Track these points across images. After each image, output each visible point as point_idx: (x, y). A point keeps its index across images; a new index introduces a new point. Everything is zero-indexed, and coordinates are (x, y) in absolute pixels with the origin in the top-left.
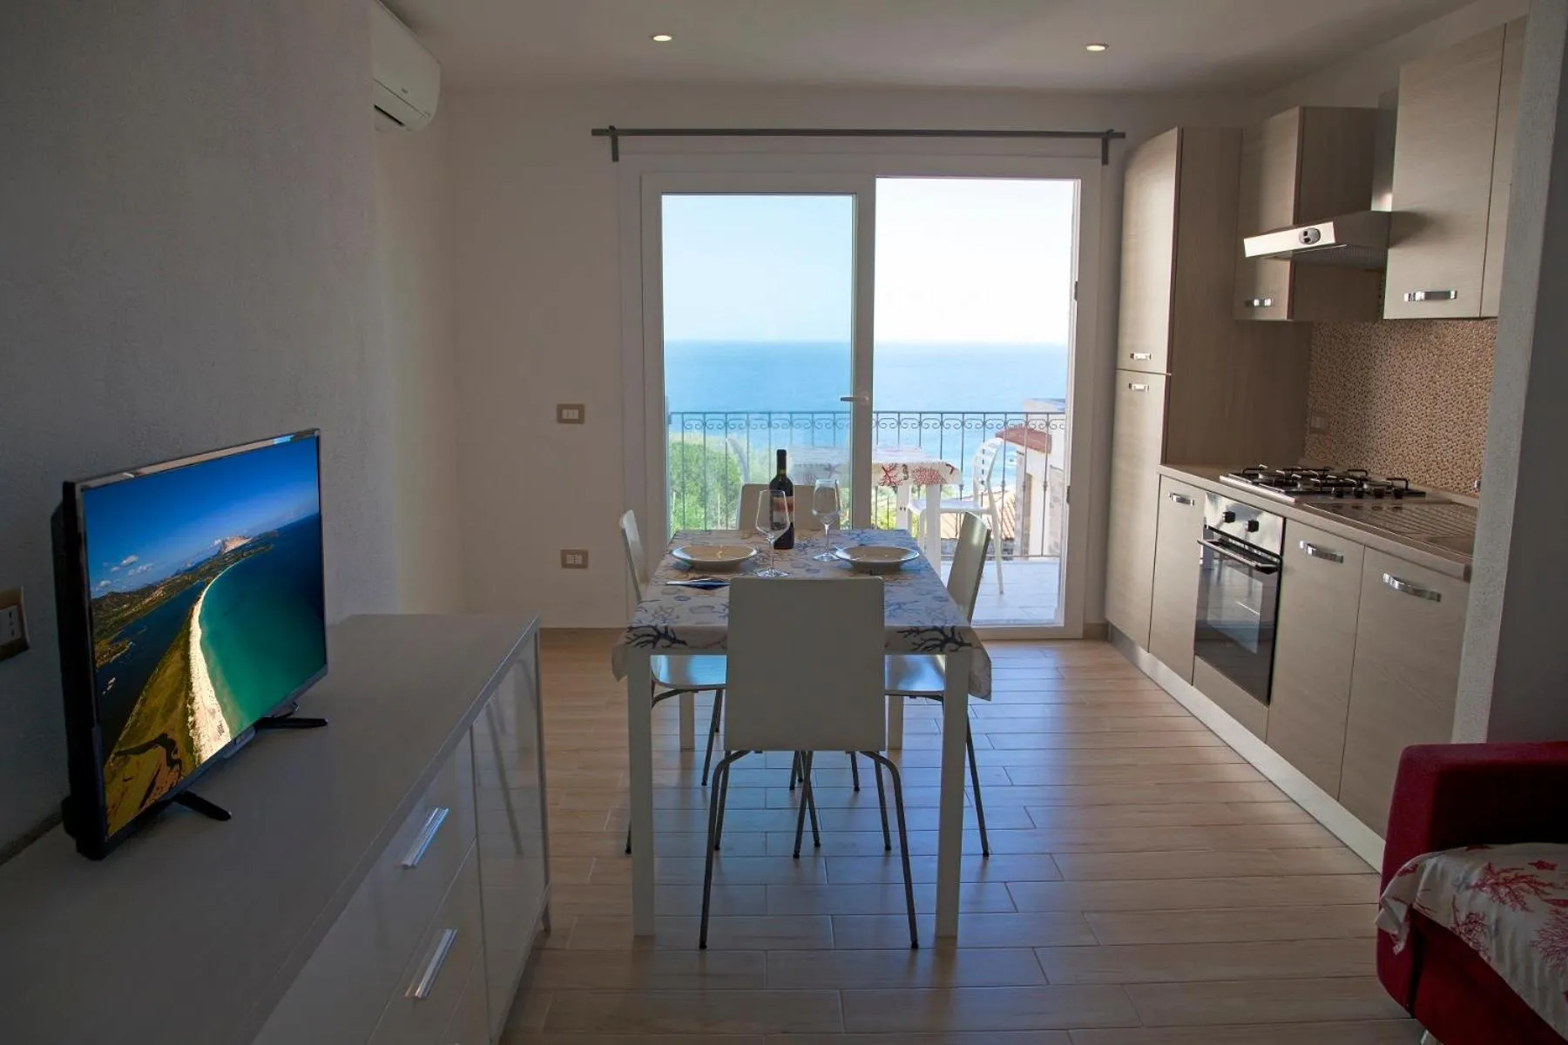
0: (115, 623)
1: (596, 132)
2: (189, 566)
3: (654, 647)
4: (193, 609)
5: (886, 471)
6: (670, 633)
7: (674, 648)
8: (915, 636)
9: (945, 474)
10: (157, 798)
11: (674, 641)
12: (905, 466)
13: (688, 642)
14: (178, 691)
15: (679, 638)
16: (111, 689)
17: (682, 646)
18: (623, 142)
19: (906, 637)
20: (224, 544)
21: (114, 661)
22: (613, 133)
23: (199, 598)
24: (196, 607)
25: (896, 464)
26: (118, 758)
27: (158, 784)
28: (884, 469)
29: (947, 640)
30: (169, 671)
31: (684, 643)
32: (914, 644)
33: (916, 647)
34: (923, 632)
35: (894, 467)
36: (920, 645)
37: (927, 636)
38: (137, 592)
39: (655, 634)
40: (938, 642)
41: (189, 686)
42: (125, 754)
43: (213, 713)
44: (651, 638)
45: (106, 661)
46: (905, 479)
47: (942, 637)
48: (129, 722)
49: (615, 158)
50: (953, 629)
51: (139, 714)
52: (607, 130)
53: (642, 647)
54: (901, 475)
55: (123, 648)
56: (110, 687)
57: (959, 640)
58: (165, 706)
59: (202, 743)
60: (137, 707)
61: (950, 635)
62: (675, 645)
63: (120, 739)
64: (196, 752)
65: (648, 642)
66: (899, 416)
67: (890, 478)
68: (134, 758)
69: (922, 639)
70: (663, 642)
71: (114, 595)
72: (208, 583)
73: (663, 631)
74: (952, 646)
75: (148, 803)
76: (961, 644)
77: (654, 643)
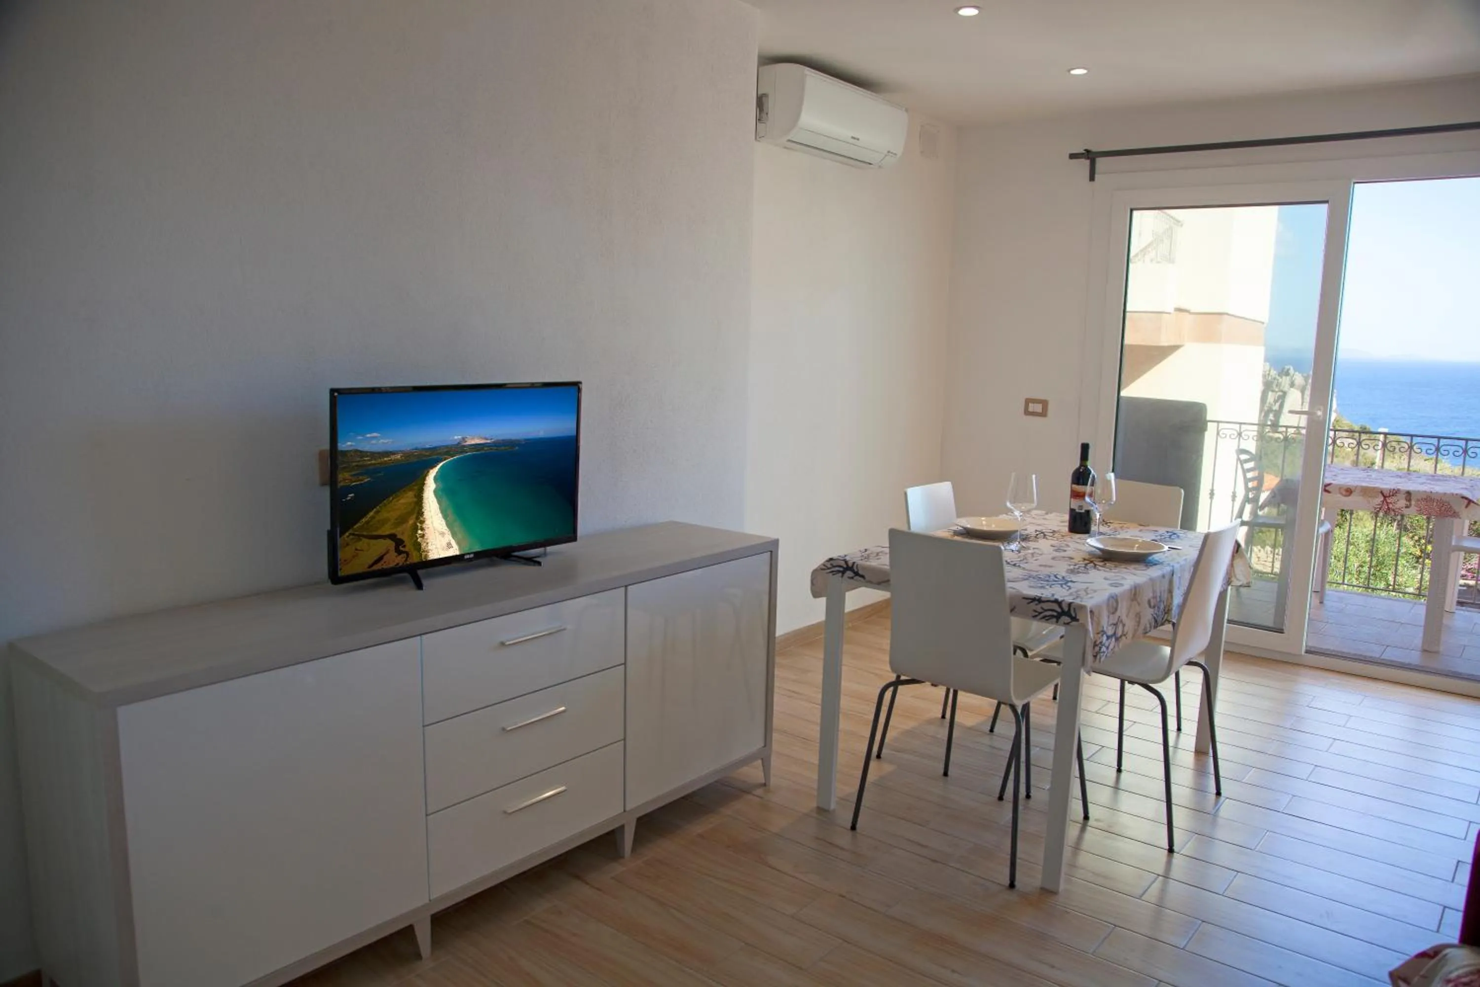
0: (357, 466)
1: (1073, 156)
2: (428, 446)
3: (842, 576)
4: (428, 472)
5: (1385, 497)
6: (855, 568)
7: (856, 580)
8: (1036, 604)
9: (1460, 507)
10: (385, 567)
11: (857, 574)
12: (1409, 493)
13: (866, 576)
14: (409, 514)
15: (861, 572)
16: (350, 500)
17: (861, 579)
18: (1101, 162)
19: (1029, 603)
20: (464, 439)
21: (353, 486)
22: (1090, 156)
23: (436, 466)
24: (431, 471)
25: (1399, 490)
26: (351, 537)
27: (385, 558)
28: (1382, 492)
29: (1063, 613)
30: (402, 501)
31: (863, 577)
32: (1035, 611)
33: (1037, 614)
34: (1044, 602)
35: (1395, 492)
36: (1040, 613)
37: (1046, 606)
38: (379, 453)
39: (845, 566)
40: (1055, 614)
41: (420, 513)
42: (359, 537)
43: (443, 534)
44: (841, 569)
45: (348, 484)
46: (1406, 507)
47: (1059, 610)
48: (364, 520)
49: (1092, 178)
50: (1070, 604)
51: (373, 518)
52: (1083, 154)
53: (834, 574)
54: (1402, 503)
55: (362, 480)
56: (349, 498)
57: (1073, 615)
58: (396, 519)
59: (429, 548)
60: (371, 514)
61: (1066, 609)
62: (857, 577)
63: (355, 527)
64: (424, 551)
65: (839, 571)
66: (1360, 436)
67: (1387, 503)
68: (365, 540)
69: (1042, 608)
70: (849, 574)
71: (356, 451)
72: (445, 460)
73: (850, 564)
74: (1067, 620)
75: (375, 568)
76: (1074, 619)
77: (843, 573)
